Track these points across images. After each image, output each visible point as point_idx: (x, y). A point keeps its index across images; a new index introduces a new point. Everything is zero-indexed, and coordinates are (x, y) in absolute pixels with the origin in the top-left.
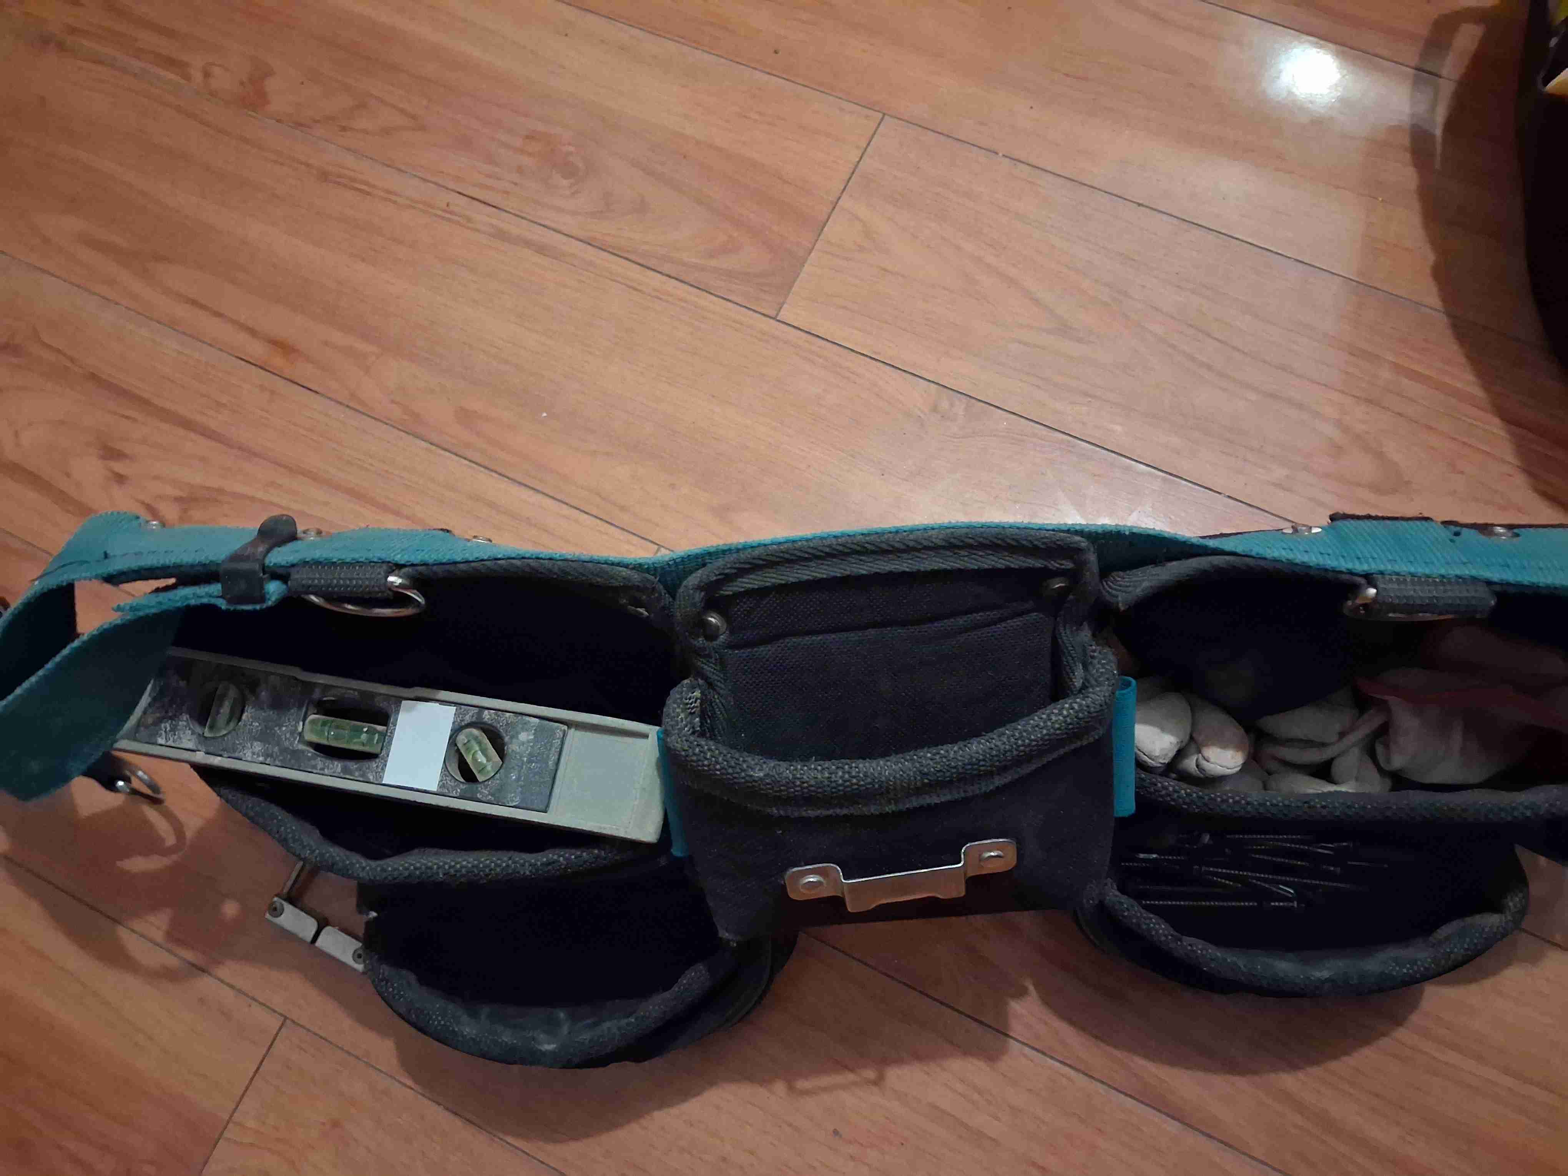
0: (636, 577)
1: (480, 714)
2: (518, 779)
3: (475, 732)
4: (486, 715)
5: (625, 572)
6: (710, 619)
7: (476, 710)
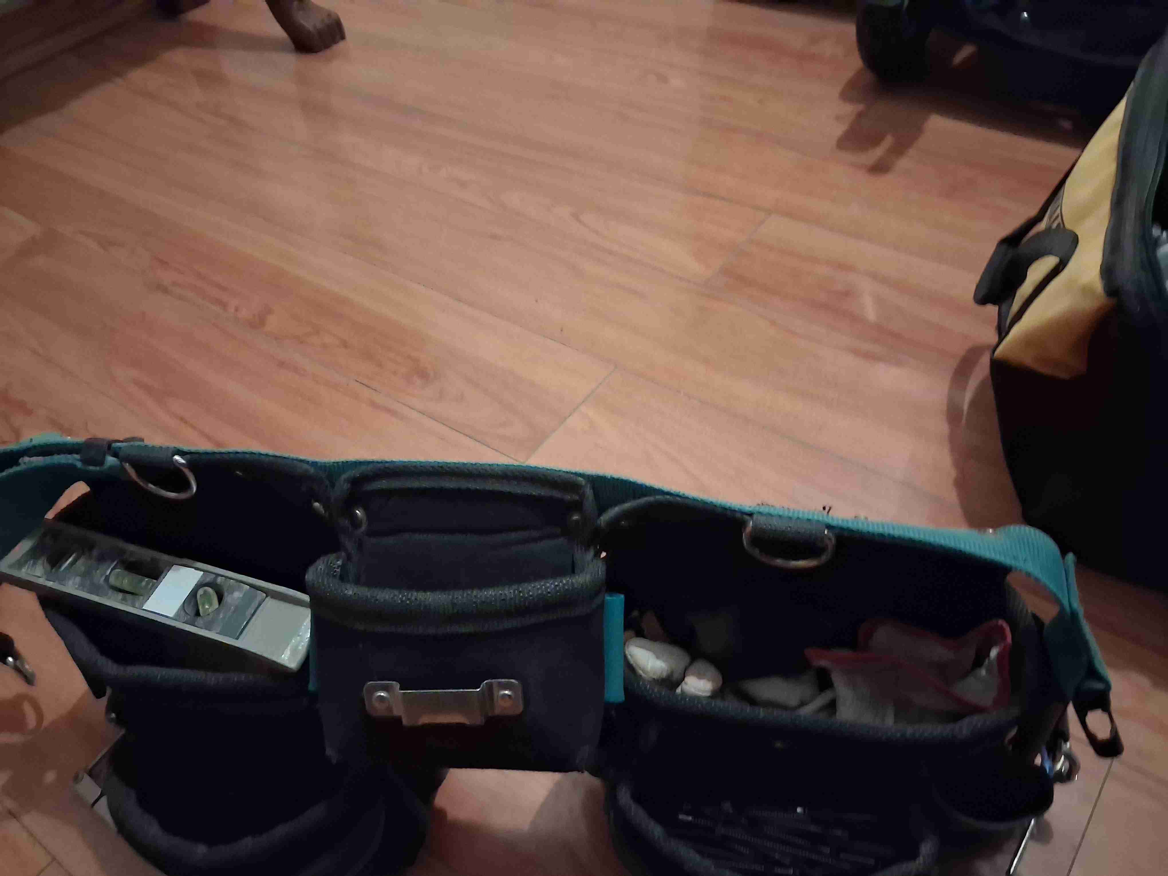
0: (312, 470)
1: (215, 579)
2: (224, 618)
3: (210, 590)
4: (219, 580)
5: (305, 466)
6: (357, 512)
7: (214, 576)
